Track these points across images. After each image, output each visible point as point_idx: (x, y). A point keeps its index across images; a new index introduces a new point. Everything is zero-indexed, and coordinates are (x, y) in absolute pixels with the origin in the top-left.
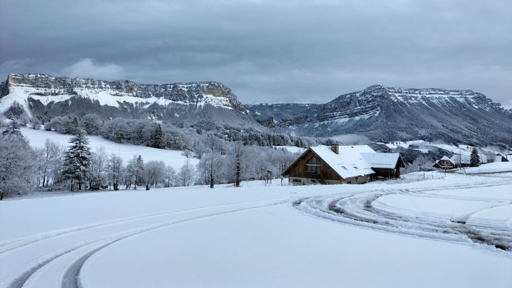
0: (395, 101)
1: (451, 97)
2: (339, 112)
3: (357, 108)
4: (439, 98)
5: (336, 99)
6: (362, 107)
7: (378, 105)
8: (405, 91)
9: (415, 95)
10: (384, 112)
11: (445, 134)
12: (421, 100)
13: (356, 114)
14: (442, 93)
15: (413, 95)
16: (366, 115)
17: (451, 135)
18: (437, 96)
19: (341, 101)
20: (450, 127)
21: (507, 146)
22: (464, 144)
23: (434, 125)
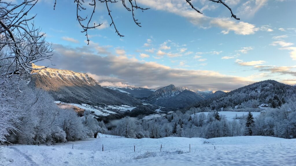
0: (42, 75)
1: (76, 76)
4: (69, 76)
7: (29, 77)
9: (55, 73)
10: (33, 81)
11: (74, 98)
12: (59, 76)
15: (53, 72)
17: (77, 98)
20: (76, 94)
21: (105, 105)
22: (84, 103)
23: (67, 92)
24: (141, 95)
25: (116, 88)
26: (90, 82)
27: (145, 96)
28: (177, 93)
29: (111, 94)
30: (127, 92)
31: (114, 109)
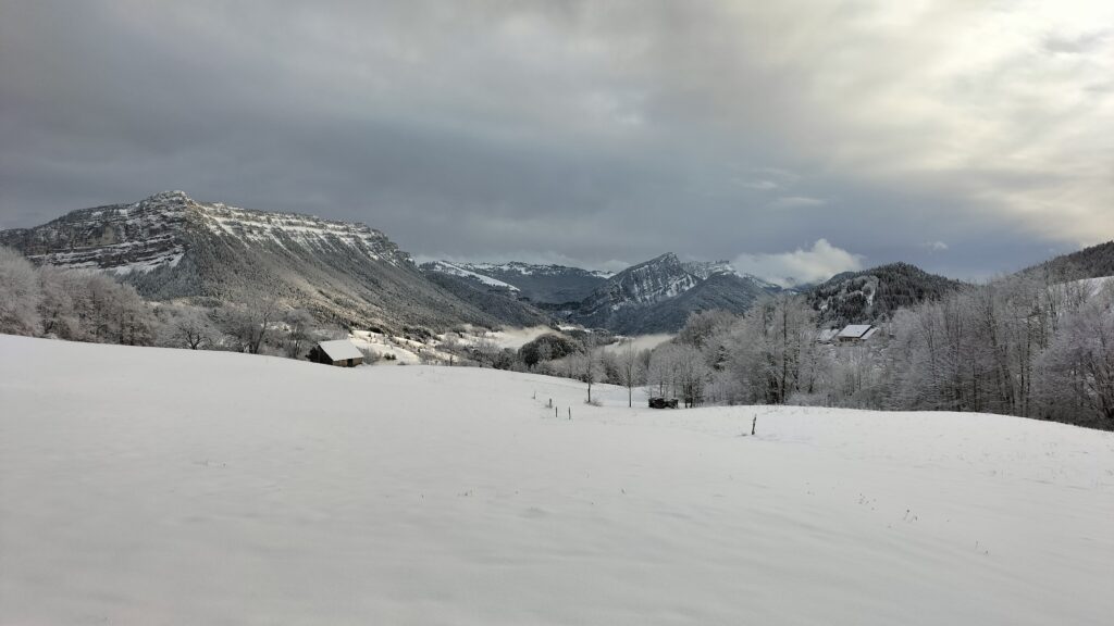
0: (218, 233)
1: (329, 234)
2: (72, 254)
3: (122, 245)
4: (308, 234)
5: (62, 219)
6: (136, 242)
7: (178, 241)
8: (237, 214)
9: (259, 225)
10: (192, 257)
11: (328, 310)
12: (273, 237)
13: (120, 260)
14: (313, 223)
15: (254, 224)
16: (146, 263)
17: (338, 310)
18: (304, 230)
19: (77, 225)
20: (334, 295)
21: (432, 332)
22: (363, 328)
23: (302, 289)
24: (559, 293)
25: (470, 270)
26: (378, 252)
27: (571, 299)
28: (688, 285)
29: (451, 295)
30: (506, 285)
31: (459, 346)
